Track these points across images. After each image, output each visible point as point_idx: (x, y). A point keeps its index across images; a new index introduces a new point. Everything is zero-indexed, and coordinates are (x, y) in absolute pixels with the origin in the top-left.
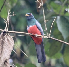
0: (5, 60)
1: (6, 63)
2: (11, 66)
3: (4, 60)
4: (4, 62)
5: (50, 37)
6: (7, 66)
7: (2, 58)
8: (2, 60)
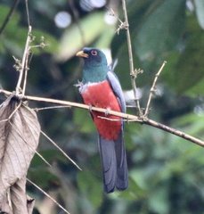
0: (12, 182)
1: (16, 191)
2: (30, 198)
3: (9, 182)
4: (11, 187)
5: (146, 119)
6: (18, 200)
7: (4, 176)
8: (4, 181)
